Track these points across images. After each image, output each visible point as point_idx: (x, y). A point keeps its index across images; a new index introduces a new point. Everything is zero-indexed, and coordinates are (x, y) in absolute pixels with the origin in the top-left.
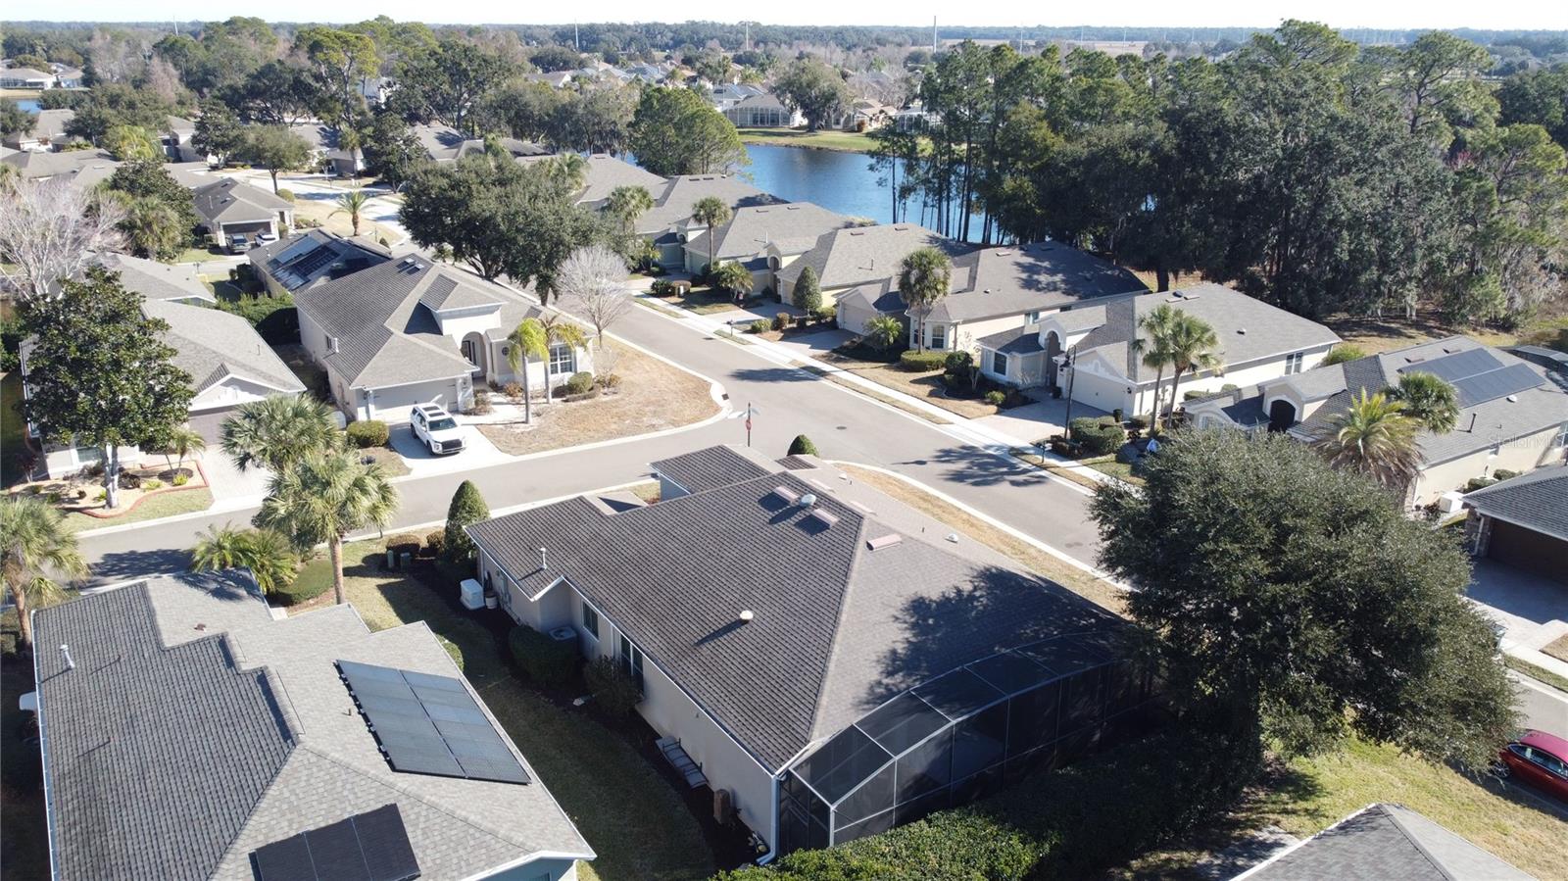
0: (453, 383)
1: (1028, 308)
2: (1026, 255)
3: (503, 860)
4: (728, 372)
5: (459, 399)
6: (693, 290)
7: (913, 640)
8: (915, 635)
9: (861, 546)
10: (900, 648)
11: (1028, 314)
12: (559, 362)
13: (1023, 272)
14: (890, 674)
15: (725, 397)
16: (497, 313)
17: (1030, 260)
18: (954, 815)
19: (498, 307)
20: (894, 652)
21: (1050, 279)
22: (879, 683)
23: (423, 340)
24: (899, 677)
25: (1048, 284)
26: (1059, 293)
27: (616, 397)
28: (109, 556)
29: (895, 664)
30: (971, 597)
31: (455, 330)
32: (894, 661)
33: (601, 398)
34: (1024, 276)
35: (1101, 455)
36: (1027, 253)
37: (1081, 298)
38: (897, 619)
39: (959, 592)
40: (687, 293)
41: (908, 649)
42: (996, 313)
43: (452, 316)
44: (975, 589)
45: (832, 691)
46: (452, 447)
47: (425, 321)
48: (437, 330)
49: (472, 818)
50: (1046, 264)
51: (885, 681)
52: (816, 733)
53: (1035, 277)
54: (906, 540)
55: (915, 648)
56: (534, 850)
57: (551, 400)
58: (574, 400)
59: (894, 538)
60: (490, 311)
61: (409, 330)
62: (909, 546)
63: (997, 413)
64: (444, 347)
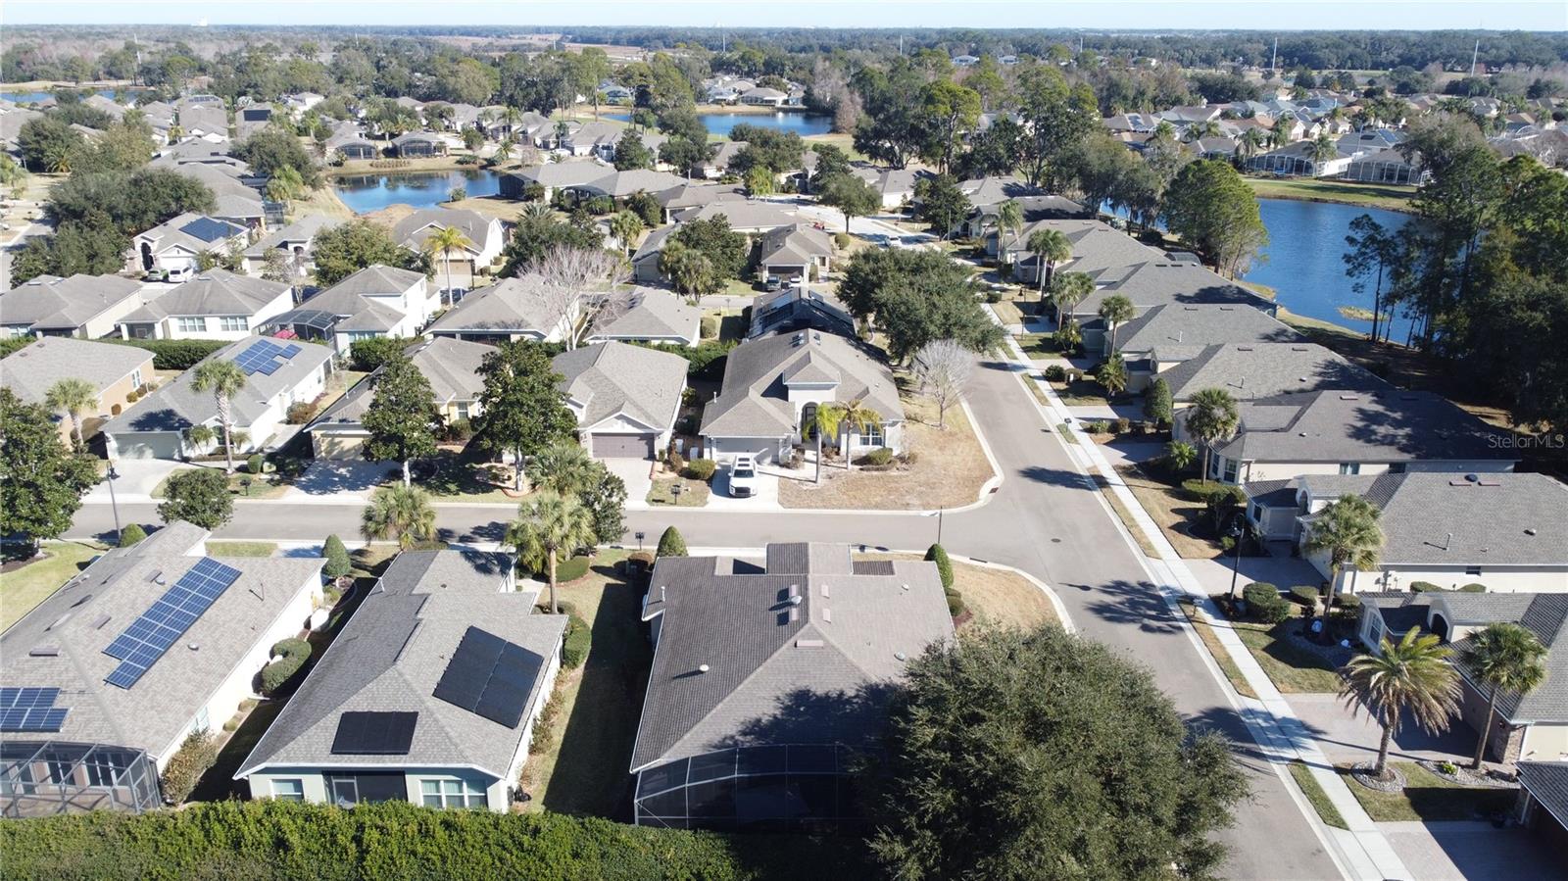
0: (776, 441)
1: (1344, 458)
2: (1377, 402)
3: (452, 762)
4: (1023, 466)
5: (780, 453)
6: (1086, 378)
7: (779, 717)
8: (782, 714)
9: (791, 642)
10: (765, 720)
11: (1344, 464)
12: (871, 436)
13: (1362, 420)
14: (744, 733)
15: (994, 491)
16: (833, 390)
17: (1380, 408)
18: (712, 836)
19: (833, 386)
20: (759, 721)
21: (1391, 431)
22: (732, 737)
23: (771, 405)
24: (749, 738)
25: (1385, 436)
26: (1393, 448)
27: (906, 473)
28: (493, 523)
29: (755, 728)
30: (849, 701)
31: (798, 399)
32: (754, 726)
33: (894, 473)
34: (1360, 424)
35: (1260, 623)
36: (1380, 399)
37: (1418, 457)
38: (778, 699)
39: (842, 694)
40: (1078, 380)
41: (771, 722)
42: (1298, 458)
43: (796, 388)
44: (856, 696)
45: (696, 732)
46: (743, 493)
47: (778, 390)
48: (785, 397)
49: (452, 734)
50: (1398, 415)
51: (737, 737)
52: (666, 755)
53: (1374, 427)
54: (828, 646)
55: (776, 722)
56: (471, 762)
57: (850, 466)
58: (868, 470)
59: (820, 643)
60: (828, 388)
61: (765, 394)
62: (827, 653)
63: (1216, 559)
64: (785, 411)
